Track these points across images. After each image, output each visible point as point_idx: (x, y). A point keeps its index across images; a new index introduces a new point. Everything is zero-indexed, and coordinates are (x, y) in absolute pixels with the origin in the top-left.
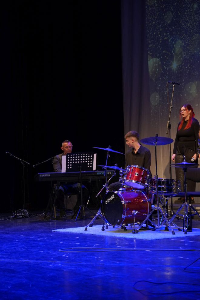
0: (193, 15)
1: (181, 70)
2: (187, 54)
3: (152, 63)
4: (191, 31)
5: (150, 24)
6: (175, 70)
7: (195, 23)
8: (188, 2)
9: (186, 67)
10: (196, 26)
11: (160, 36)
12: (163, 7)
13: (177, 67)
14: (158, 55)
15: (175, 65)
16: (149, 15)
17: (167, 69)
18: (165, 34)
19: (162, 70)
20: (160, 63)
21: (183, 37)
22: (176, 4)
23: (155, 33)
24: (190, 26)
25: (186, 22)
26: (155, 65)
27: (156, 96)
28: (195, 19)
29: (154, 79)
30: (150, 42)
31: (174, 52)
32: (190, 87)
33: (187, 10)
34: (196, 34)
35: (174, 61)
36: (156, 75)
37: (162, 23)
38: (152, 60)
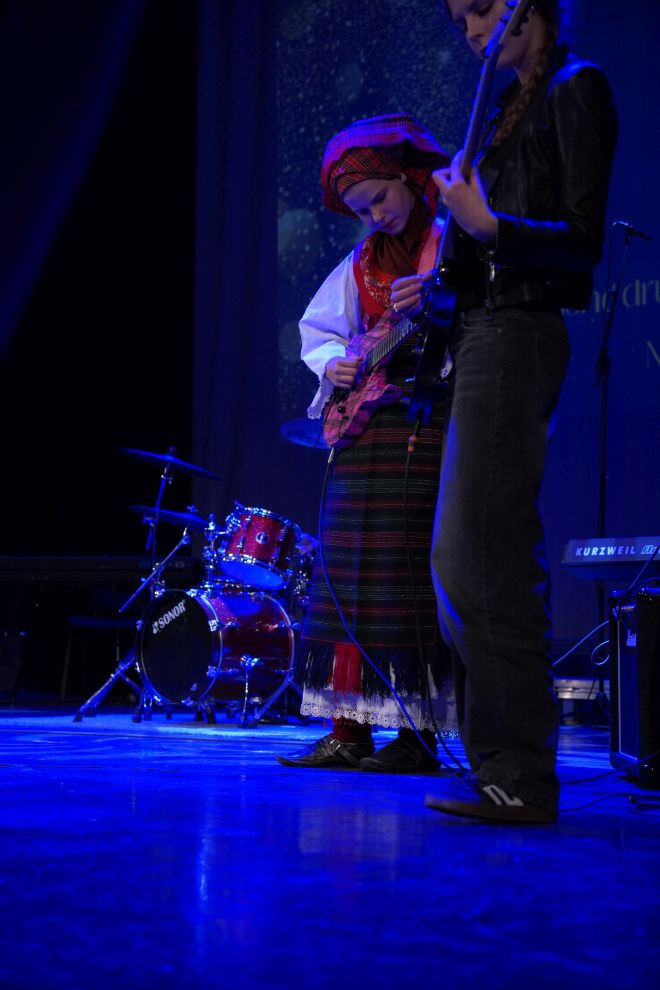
0: (434, 82)
5: (289, 100)
8: (417, 42)
10: (445, 120)
11: (321, 139)
12: (333, 47)
14: (311, 200)
16: (285, 71)
19: (321, 249)
20: (316, 226)
22: (374, 42)
23: (302, 130)
24: (423, 118)
25: (410, 105)
26: (299, 232)
28: (442, 98)
29: (294, 278)
30: (285, 156)
33: (414, 67)
36: (300, 265)
37: (327, 98)
38: (288, 215)
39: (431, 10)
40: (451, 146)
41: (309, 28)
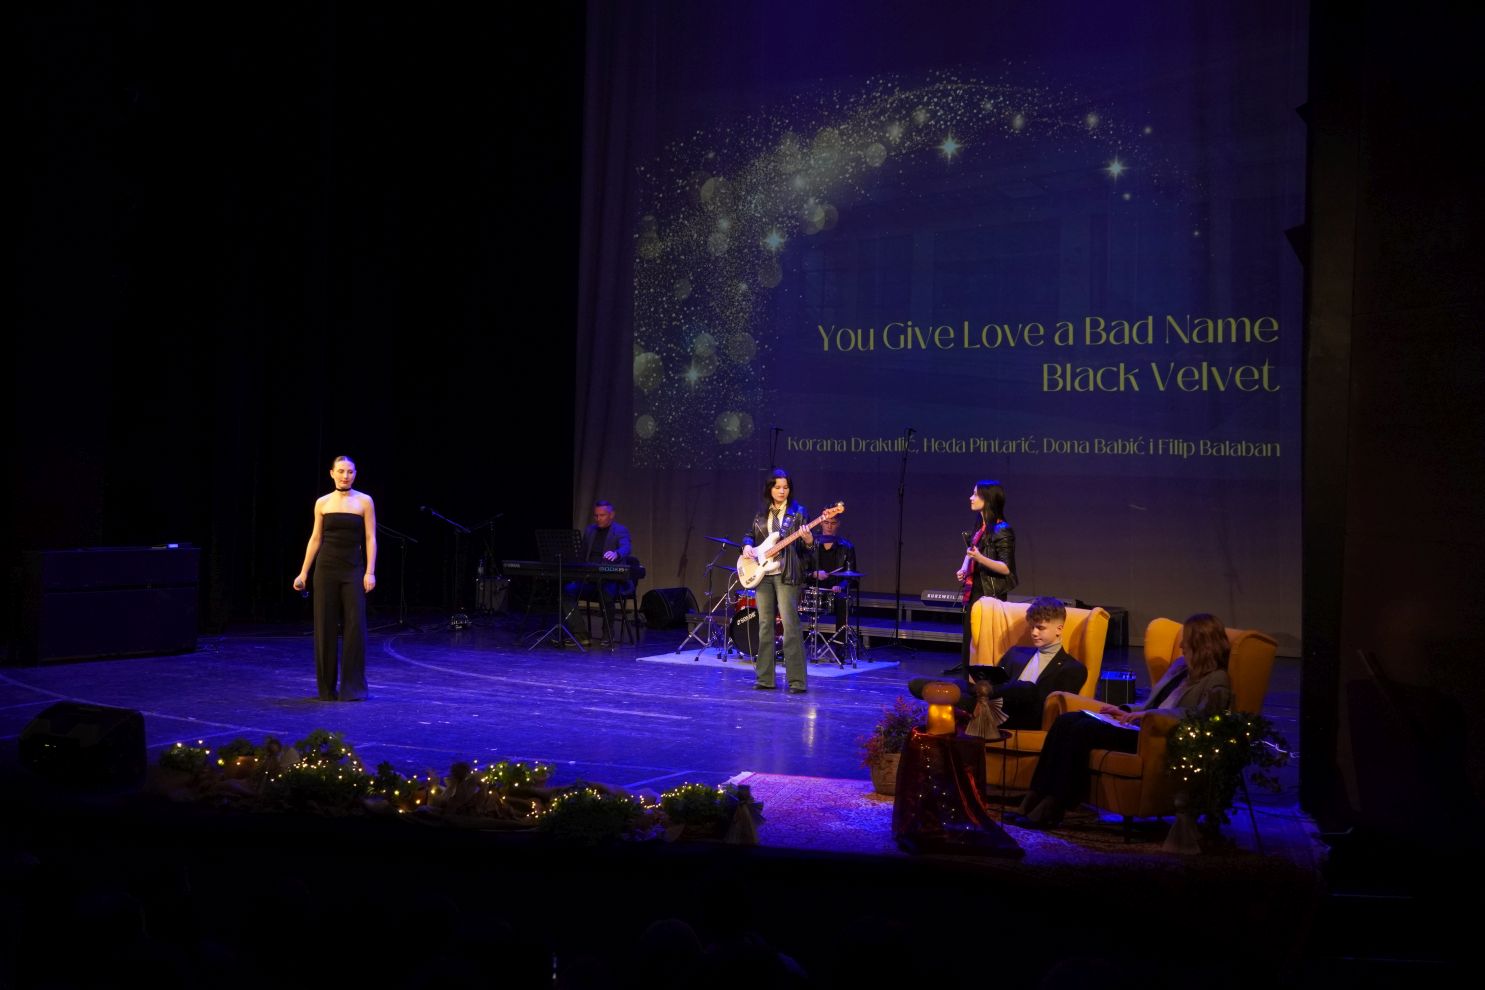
1: (710, 387)
2: (724, 362)
3: (642, 360)
4: (733, 325)
5: (644, 292)
6: (693, 383)
7: (741, 314)
9: (721, 385)
12: (673, 268)
13: (700, 378)
14: (657, 349)
17: (676, 378)
18: (674, 315)
19: (663, 377)
20: (661, 364)
21: (715, 331)
22: (699, 271)
26: (648, 365)
27: (650, 422)
29: (645, 391)
30: (641, 322)
31: (693, 350)
32: (726, 420)
34: (743, 333)
35: (693, 367)
36: (649, 384)
37: (668, 294)
38: (643, 355)
39: (735, 261)
41: (657, 255)
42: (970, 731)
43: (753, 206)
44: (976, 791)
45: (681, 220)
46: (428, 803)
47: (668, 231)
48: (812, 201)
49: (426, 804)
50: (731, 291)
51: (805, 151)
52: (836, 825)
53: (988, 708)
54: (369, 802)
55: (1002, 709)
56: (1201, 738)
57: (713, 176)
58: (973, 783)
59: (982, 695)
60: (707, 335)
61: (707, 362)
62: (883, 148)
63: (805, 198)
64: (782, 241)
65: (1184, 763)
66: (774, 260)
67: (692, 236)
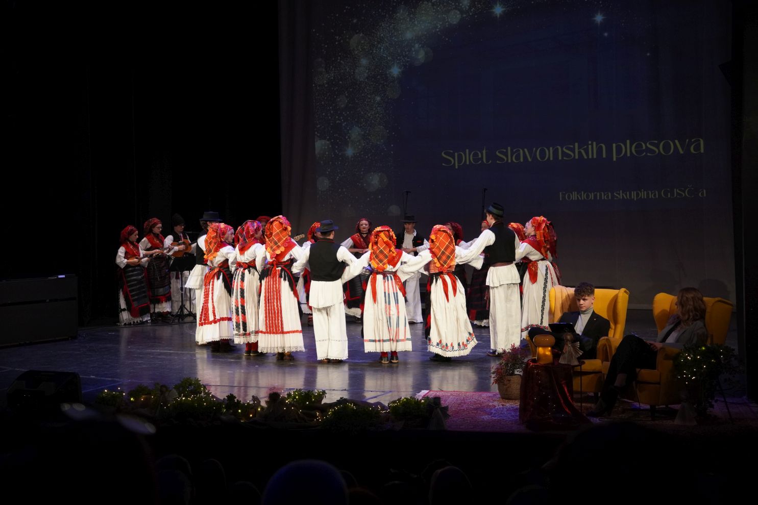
0: (374, 106)
1: (359, 159)
2: (367, 144)
3: (320, 145)
4: (373, 121)
5: (318, 104)
6: (350, 157)
7: (377, 115)
9: (367, 157)
11: (331, 118)
12: (335, 89)
13: (354, 154)
14: (328, 138)
15: (350, 152)
16: (317, 94)
17: (340, 154)
18: (337, 117)
19: (332, 154)
20: (330, 146)
21: (362, 125)
22: (351, 90)
24: (371, 116)
25: (365, 111)
26: (323, 147)
27: (325, 181)
28: (377, 111)
29: (322, 162)
30: (317, 122)
31: (349, 138)
32: (371, 178)
33: (367, 100)
34: (379, 126)
35: (349, 148)
36: (324, 159)
37: (333, 105)
38: (319, 141)
39: (372, 83)
40: (381, 127)
41: (325, 82)
42: (562, 361)
43: (382, 50)
44: (568, 394)
45: (339, 61)
46: (257, 416)
47: (331, 67)
48: (417, 46)
49: (255, 417)
50: (370, 101)
51: (411, 16)
52: (486, 417)
53: (572, 348)
54: (223, 417)
55: (579, 348)
56: (694, 360)
57: (357, 33)
58: (566, 390)
59: (568, 340)
60: (357, 128)
61: (358, 144)
62: (458, 12)
63: (413, 44)
64: (400, 70)
65: (685, 374)
66: (396, 82)
67: (346, 69)
